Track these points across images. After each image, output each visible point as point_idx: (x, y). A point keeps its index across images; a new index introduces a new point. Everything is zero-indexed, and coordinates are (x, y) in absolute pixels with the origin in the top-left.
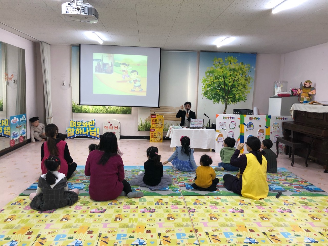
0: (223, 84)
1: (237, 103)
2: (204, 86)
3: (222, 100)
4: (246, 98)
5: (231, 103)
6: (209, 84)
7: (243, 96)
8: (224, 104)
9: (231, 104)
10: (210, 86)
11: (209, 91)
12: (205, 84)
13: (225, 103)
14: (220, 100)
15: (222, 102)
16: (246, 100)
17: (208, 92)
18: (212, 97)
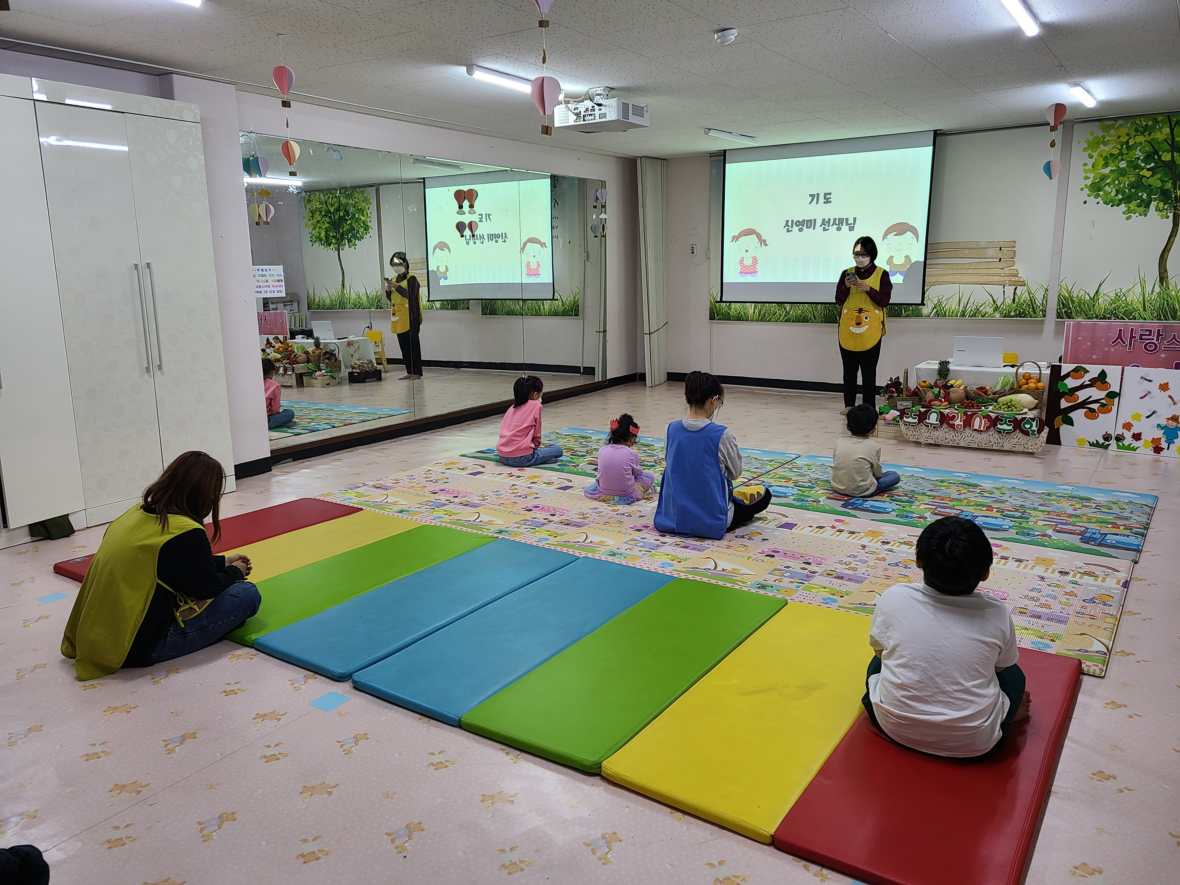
0: (1168, 147)
2: (1093, 160)
3: (1161, 205)
6: (1112, 155)
8: (1168, 217)
10: (1117, 158)
11: (1108, 177)
12: (1095, 155)
13: (1171, 215)
14: (1153, 204)
15: (1158, 209)
17: (1108, 181)
18: (1120, 196)
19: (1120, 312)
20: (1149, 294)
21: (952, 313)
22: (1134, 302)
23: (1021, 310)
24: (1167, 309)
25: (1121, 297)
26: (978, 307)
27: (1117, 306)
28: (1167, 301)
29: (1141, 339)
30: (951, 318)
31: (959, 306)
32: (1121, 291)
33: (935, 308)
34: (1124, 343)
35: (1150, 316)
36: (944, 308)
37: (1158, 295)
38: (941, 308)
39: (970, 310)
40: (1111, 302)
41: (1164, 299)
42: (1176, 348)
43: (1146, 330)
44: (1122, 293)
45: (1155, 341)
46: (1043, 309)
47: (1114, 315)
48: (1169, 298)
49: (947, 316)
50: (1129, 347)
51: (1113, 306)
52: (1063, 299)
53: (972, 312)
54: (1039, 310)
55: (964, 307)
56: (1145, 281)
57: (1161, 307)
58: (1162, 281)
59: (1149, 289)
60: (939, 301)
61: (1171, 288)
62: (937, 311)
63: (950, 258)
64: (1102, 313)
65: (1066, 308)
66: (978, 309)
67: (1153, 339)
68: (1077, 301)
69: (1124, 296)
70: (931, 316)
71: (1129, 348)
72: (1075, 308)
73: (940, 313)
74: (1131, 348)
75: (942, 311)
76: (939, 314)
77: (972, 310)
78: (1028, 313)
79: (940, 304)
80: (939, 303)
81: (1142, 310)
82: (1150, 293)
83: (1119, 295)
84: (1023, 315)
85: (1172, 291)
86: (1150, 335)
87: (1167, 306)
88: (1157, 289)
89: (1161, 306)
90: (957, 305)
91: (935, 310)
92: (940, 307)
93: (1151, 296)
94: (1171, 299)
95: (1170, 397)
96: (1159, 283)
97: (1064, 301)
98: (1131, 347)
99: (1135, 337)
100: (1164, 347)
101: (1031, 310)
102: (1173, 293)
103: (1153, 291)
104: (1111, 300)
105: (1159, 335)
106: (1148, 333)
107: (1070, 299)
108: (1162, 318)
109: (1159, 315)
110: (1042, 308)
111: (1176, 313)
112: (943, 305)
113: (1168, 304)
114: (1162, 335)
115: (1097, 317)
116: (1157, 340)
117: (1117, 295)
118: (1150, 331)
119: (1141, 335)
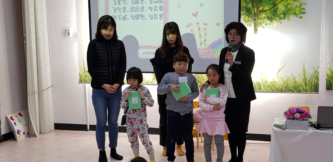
1: (281, 23)
4: (304, 9)
5: (268, 23)
7: (296, 6)
9: (266, 24)
16: (304, 13)
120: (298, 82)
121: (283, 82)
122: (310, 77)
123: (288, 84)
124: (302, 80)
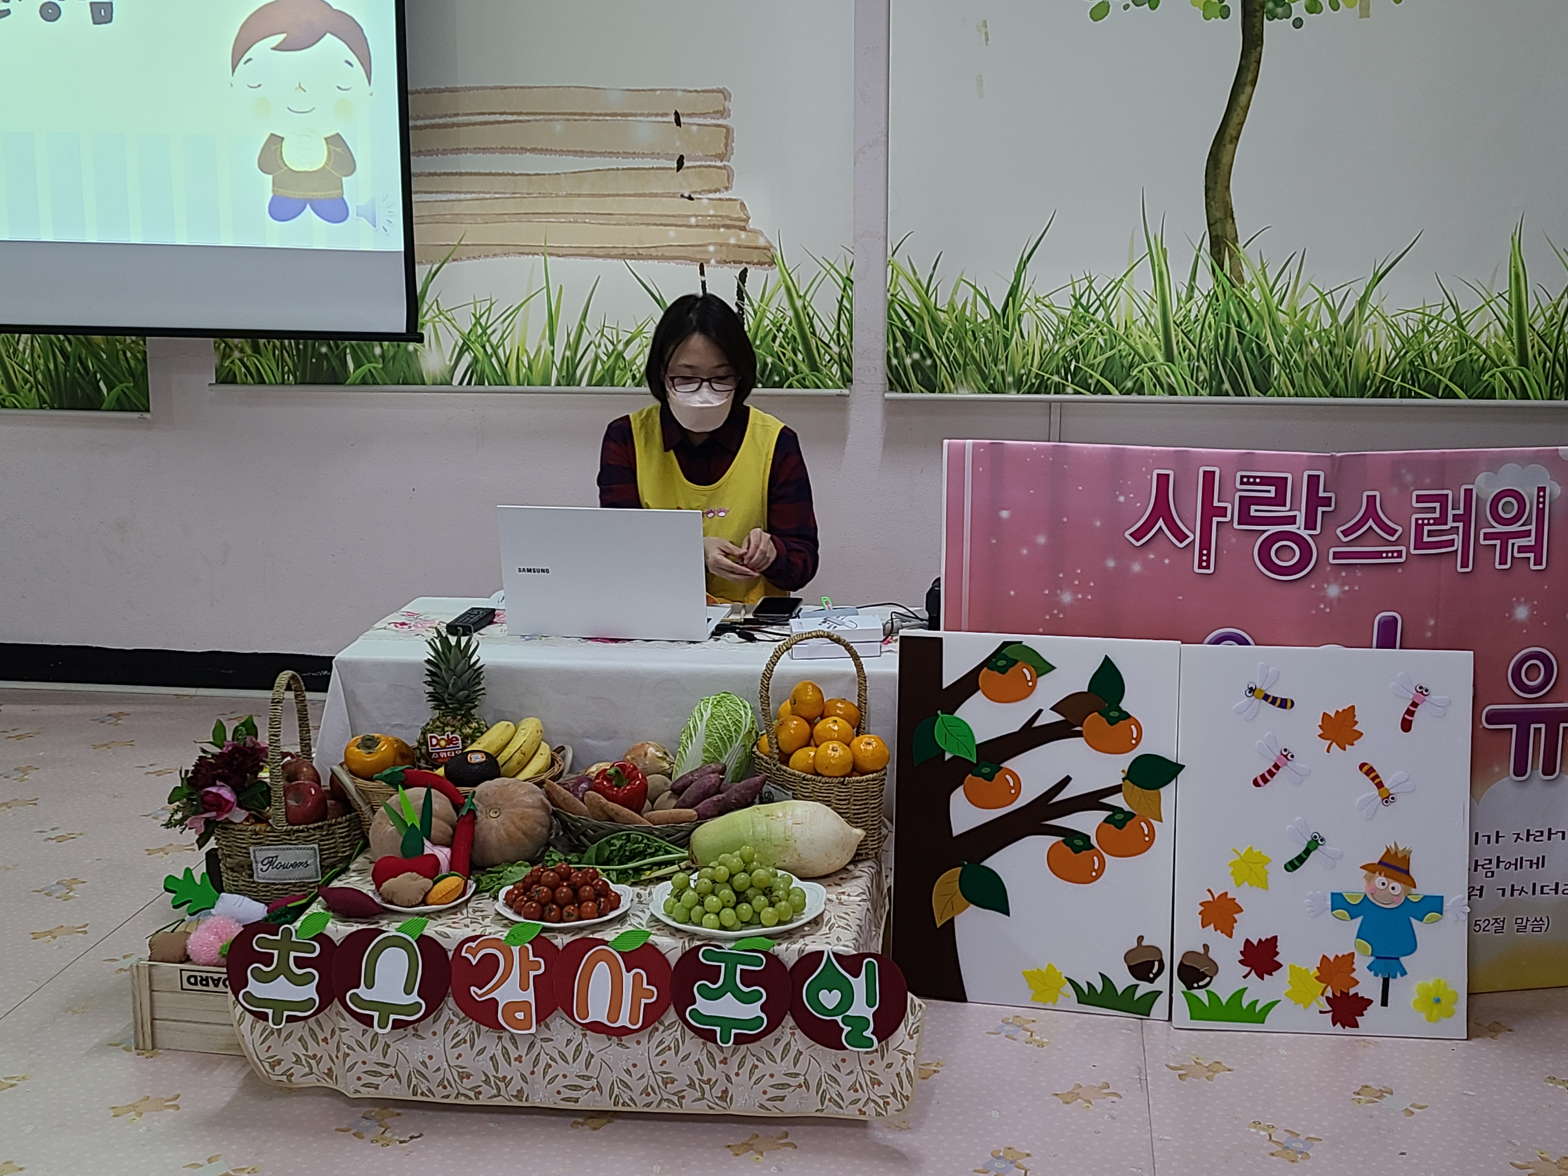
19: (1091, 366)
20: (1179, 299)
21: (530, 368)
22: (1134, 331)
23: (769, 360)
24: (1239, 353)
25: (1092, 310)
26: (620, 347)
27: (1081, 342)
28: (1239, 325)
29: (1245, 518)
30: (526, 388)
31: (552, 343)
32: (1090, 287)
33: (465, 348)
34: (1182, 537)
35: (1188, 379)
36: (500, 351)
37: (1210, 304)
38: (489, 351)
39: (590, 356)
40: (1062, 328)
41: (1229, 315)
42: (1379, 555)
43: (1265, 481)
44: (1093, 297)
45: (1299, 528)
46: (840, 354)
47: (1074, 376)
48: (1245, 316)
49: (513, 380)
50: (1201, 555)
51: (1069, 342)
52: (905, 317)
53: (599, 366)
54: (827, 358)
55: (569, 345)
56: (1164, 252)
57: (1222, 348)
58: (1219, 252)
59: (1178, 281)
60: (478, 320)
61: (1248, 277)
62: (476, 359)
63: (503, 150)
64: (1034, 370)
65: (917, 349)
66: (620, 355)
67: (1292, 520)
68: (950, 326)
69: (1101, 304)
70: (455, 382)
71: (1201, 561)
72: (947, 349)
73: (487, 370)
74: (1208, 561)
75: (494, 360)
76: (483, 372)
77: (597, 357)
78: (791, 369)
79: (484, 332)
80: (480, 331)
81: (1160, 358)
82: (1183, 296)
83: (1084, 301)
84: (777, 379)
85: (1252, 287)
86: (1279, 500)
87: (1240, 342)
88: (1206, 282)
89: (1221, 343)
90: (543, 337)
91: (467, 358)
92: (484, 347)
93: (1188, 306)
94: (1251, 320)
95: (1369, 771)
96: (1209, 260)
97: (908, 323)
98: (1209, 555)
99: (1223, 512)
100: (1336, 555)
101: (800, 357)
102: (1256, 295)
103: (1191, 289)
104: (1062, 319)
105: (1314, 500)
106: (1272, 492)
107: (926, 318)
108: (1227, 386)
109: (1214, 374)
110: (836, 349)
111: (1268, 369)
112: (495, 340)
113: (1241, 337)
114: (1327, 502)
115: (1018, 385)
116: (1310, 524)
117: (1078, 301)
118: (1280, 483)
119: (1246, 503)
120: (1482, 341)
121: (1398, 343)
122: (1548, 315)
123: (1421, 355)
124: (1501, 331)
